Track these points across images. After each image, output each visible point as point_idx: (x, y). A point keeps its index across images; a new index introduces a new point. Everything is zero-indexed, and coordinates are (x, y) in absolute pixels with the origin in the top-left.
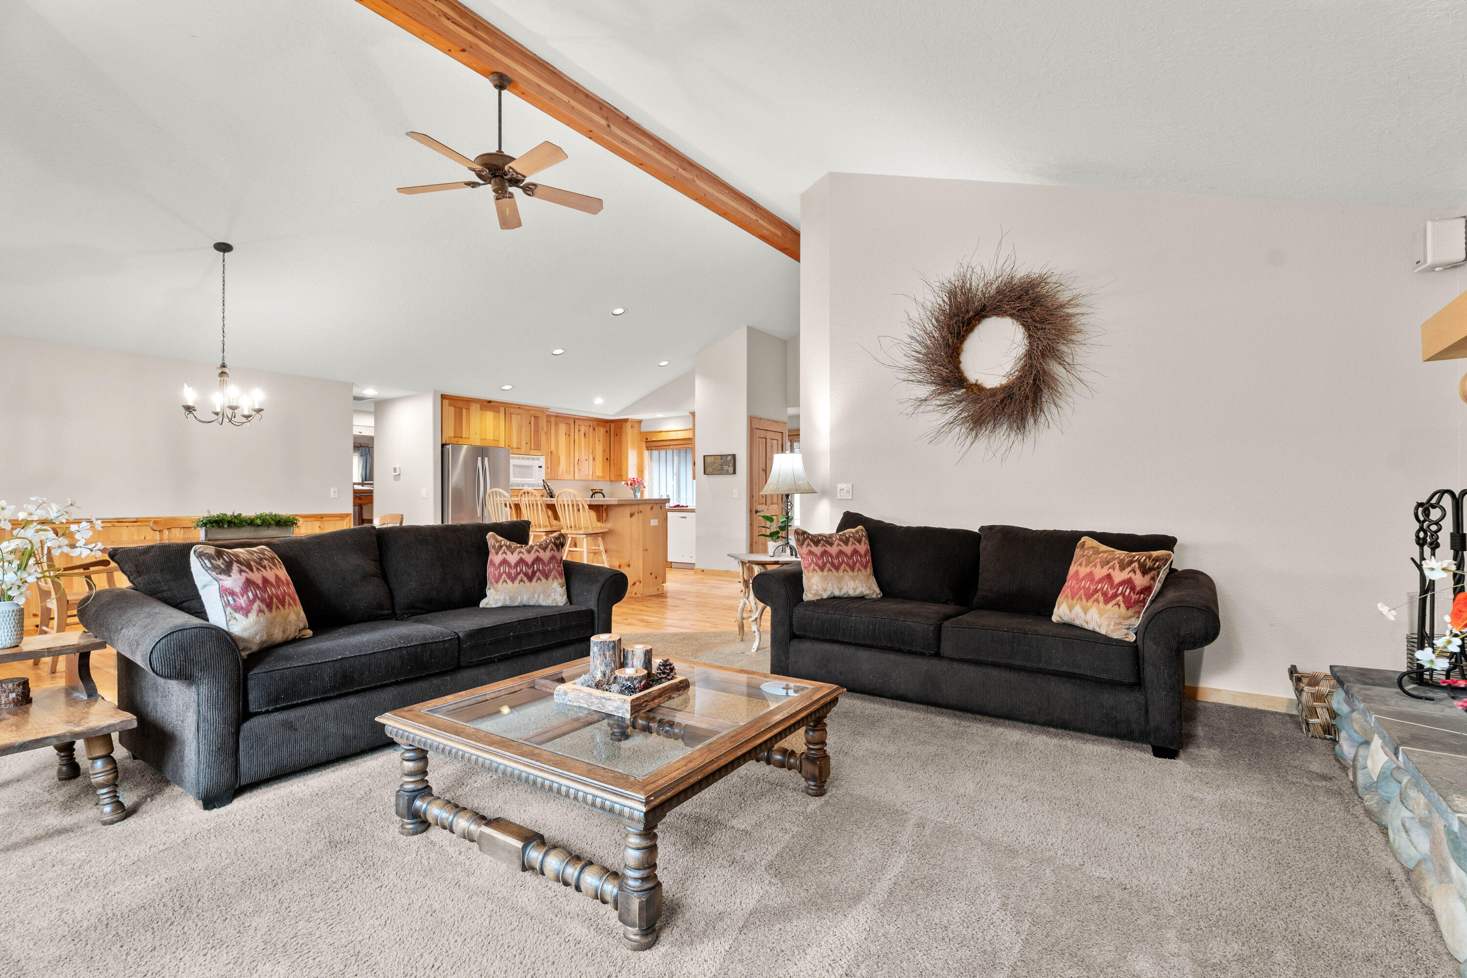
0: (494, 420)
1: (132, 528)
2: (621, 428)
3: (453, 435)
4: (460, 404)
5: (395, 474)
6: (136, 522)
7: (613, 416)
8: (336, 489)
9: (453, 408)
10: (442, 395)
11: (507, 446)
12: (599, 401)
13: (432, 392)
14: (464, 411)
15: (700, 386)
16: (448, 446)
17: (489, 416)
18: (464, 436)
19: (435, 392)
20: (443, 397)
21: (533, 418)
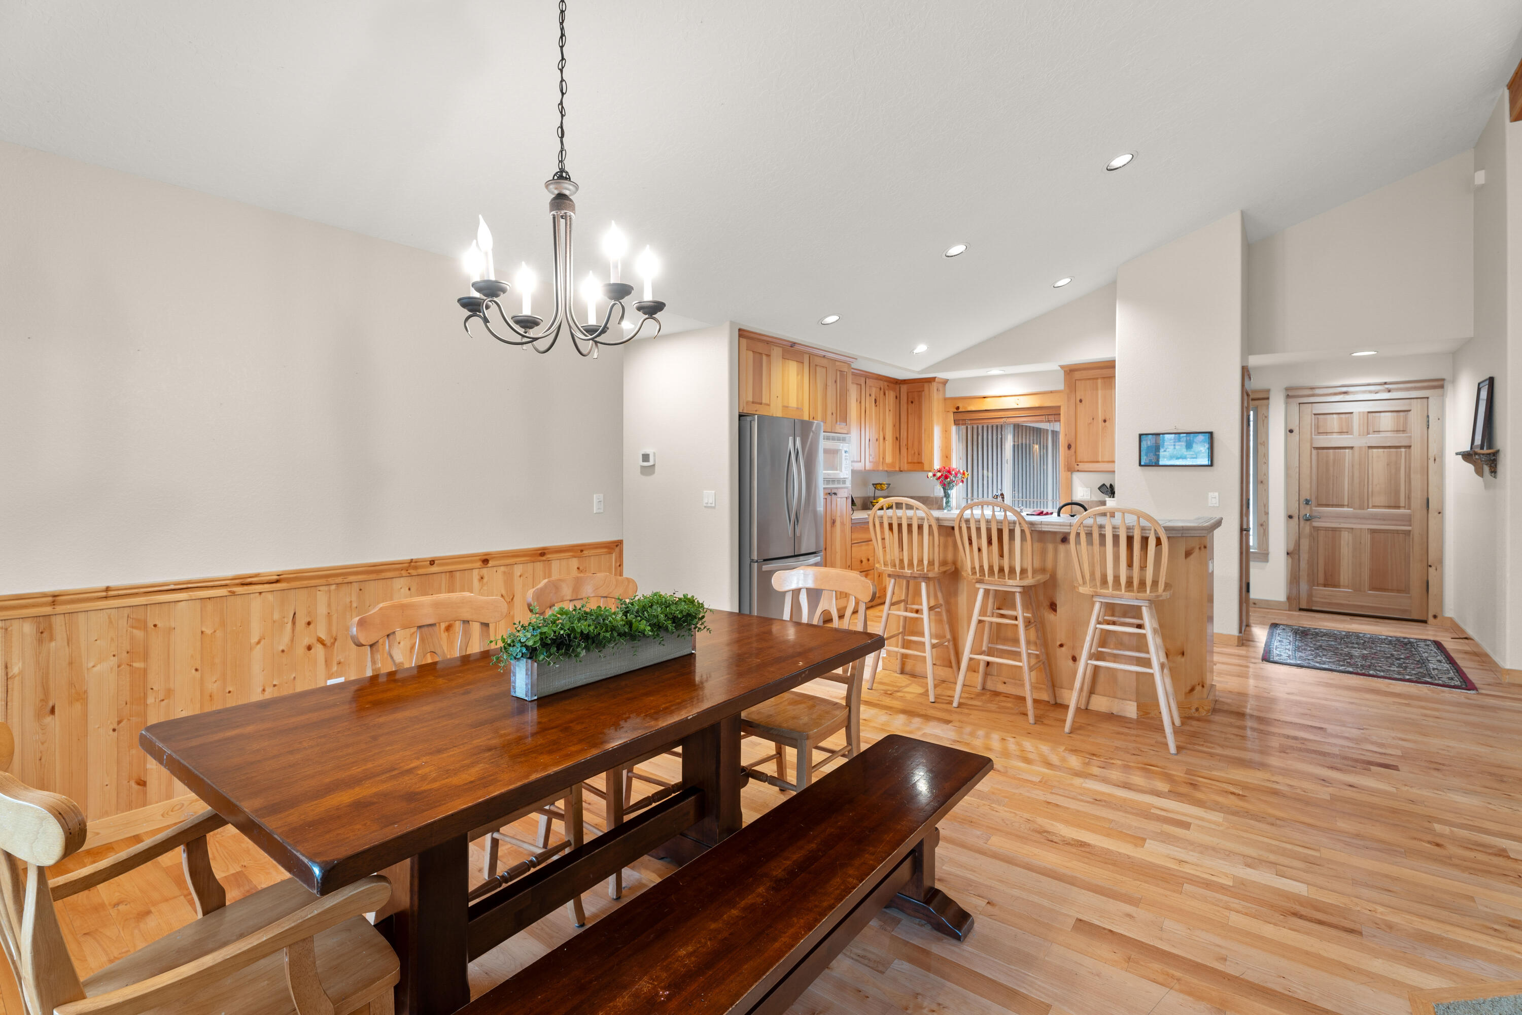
0: (798, 375)
1: (270, 597)
2: (920, 392)
3: (751, 400)
4: (760, 347)
5: (646, 464)
6: (277, 581)
7: (919, 372)
8: (601, 496)
9: (751, 353)
10: (740, 330)
11: (811, 418)
12: (921, 348)
13: (727, 325)
14: (764, 357)
15: (1123, 318)
16: (749, 419)
17: (792, 368)
18: (764, 401)
19: (732, 323)
20: (743, 334)
21: (838, 373)
